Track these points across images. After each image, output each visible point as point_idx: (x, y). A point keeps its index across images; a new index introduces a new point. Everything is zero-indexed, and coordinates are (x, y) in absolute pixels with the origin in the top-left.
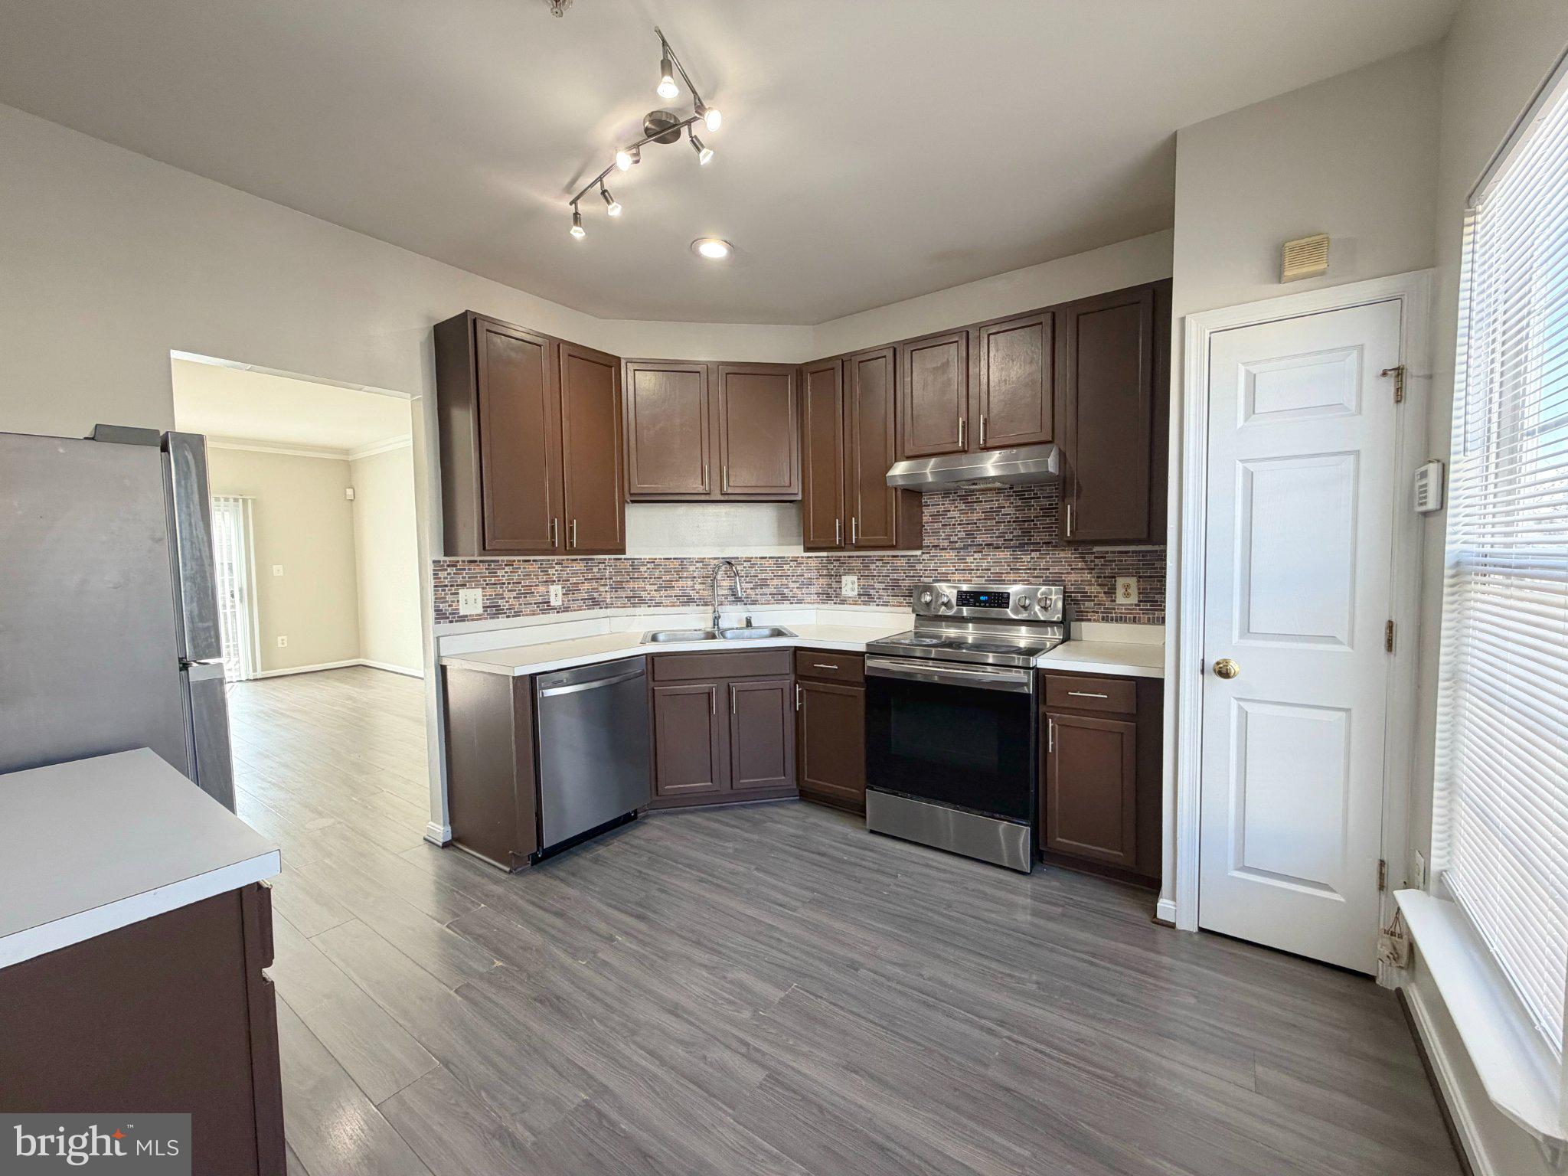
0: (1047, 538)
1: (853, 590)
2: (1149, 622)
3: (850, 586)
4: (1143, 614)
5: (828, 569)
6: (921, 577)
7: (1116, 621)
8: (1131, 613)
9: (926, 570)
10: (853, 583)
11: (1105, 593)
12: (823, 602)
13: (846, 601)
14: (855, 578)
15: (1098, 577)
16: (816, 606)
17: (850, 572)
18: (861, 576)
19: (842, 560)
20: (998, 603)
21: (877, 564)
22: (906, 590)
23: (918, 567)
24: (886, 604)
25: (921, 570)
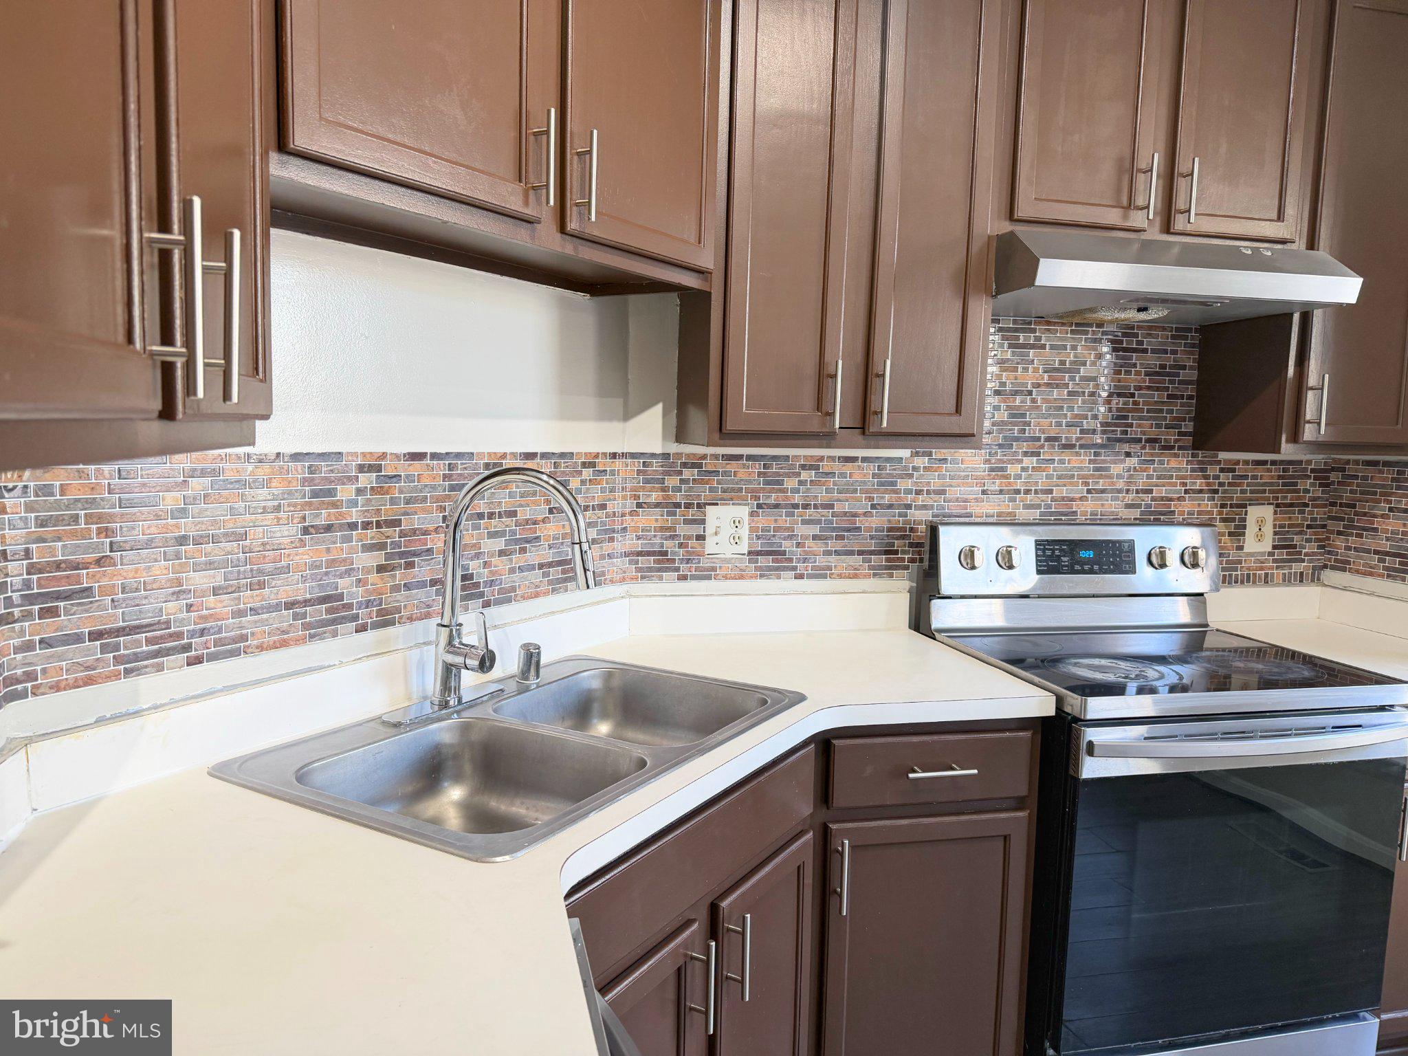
0: (1153, 433)
1: (736, 540)
2: (1287, 581)
3: (727, 530)
4: (1278, 568)
5: (664, 490)
6: (909, 507)
7: (1242, 582)
8: (1261, 569)
9: (918, 492)
10: (737, 523)
11: (1230, 534)
12: (645, 574)
13: (713, 570)
14: (743, 512)
15: (1223, 506)
16: (624, 588)
17: (731, 495)
18: (759, 506)
19: (708, 464)
20: (1112, 563)
21: (805, 475)
22: (872, 537)
23: (903, 484)
24: (821, 573)
25: (908, 492)
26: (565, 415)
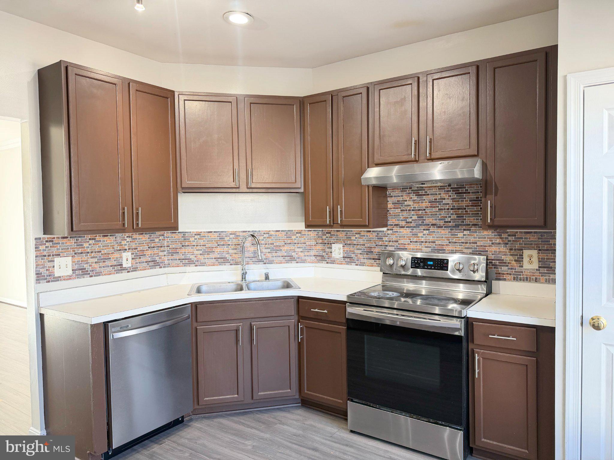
0: (475, 222)
1: (340, 254)
2: (546, 282)
3: (337, 251)
4: (542, 276)
5: (322, 239)
6: (387, 246)
9: (390, 241)
10: (339, 249)
11: (515, 261)
12: (319, 261)
13: (335, 261)
14: (341, 246)
15: (511, 249)
16: (314, 264)
17: (338, 241)
18: (345, 244)
19: (333, 233)
20: (439, 267)
21: (357, 236)
22: (376, 255)
23: (385, 239)
24: (362, 264)
25: (386, 241)
26: (290, 221)
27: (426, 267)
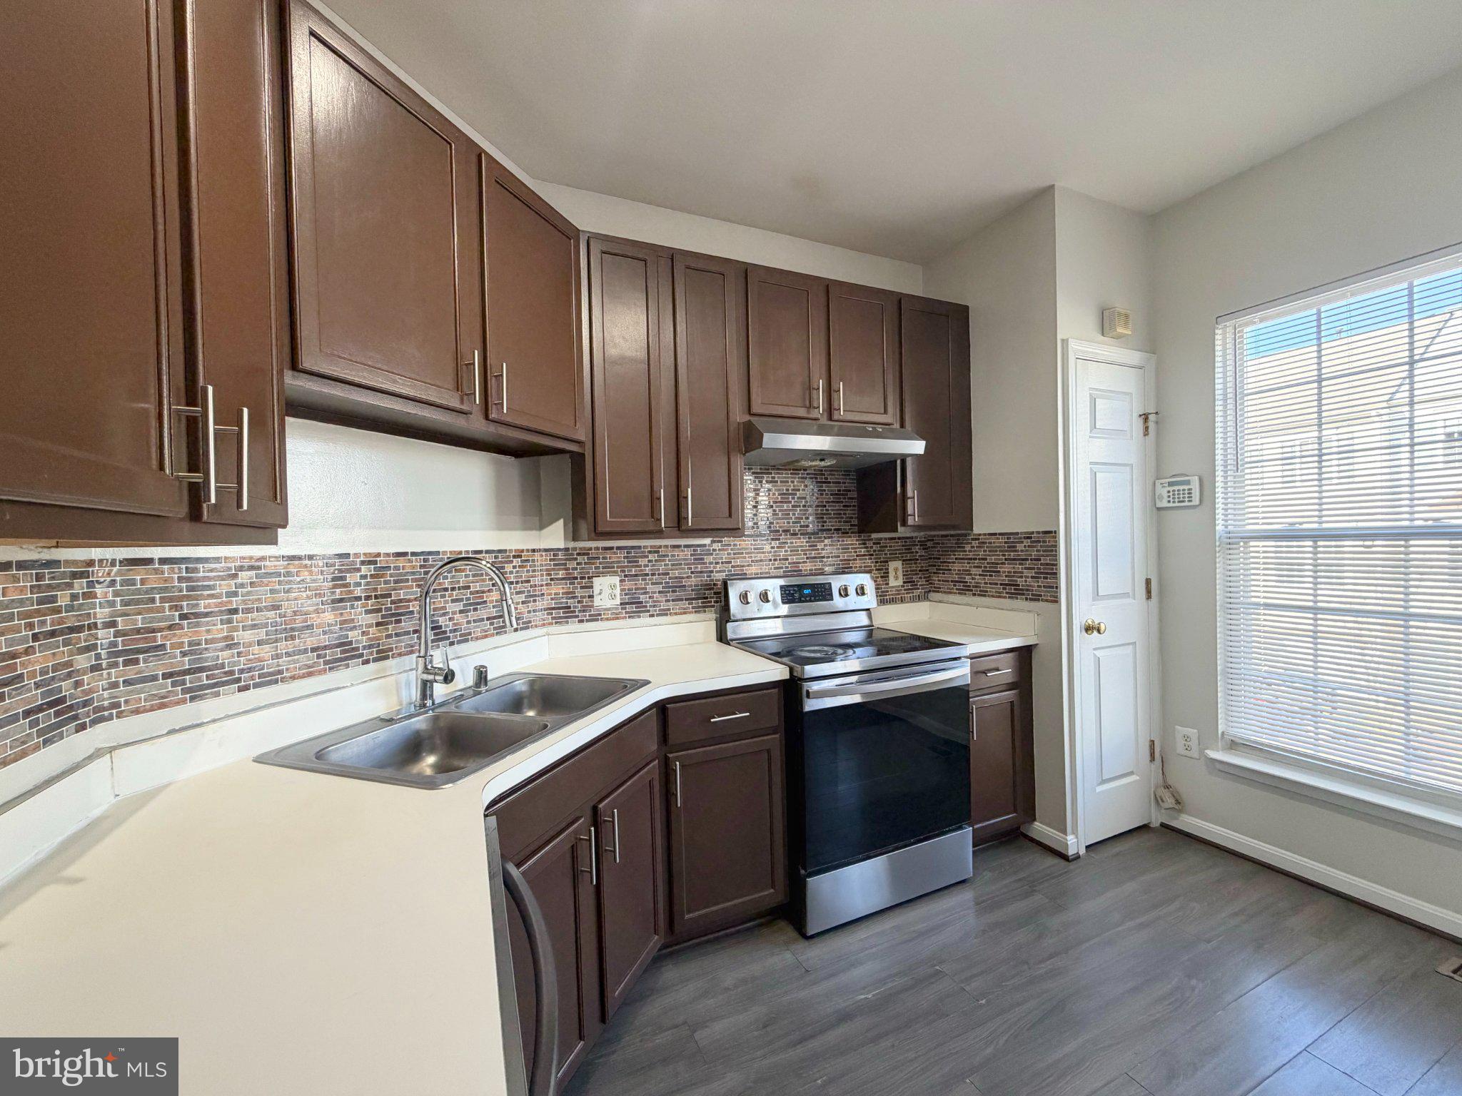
0: (837, 525)
1: (613, 597)
2: (913, 600)
3: (607, 591)
4: (907, 593)
5: (567, 569)
6: (712, 572)
7: (890, 603)
8: (899, 594)
9: (717, 563)
10: (613, 587)
11: (882, 577)
12: (558, 621)
13: (600, 615)
14: (616, 580)
15: (876, 562)
16: (545, 630)
17: (608, 570)
18: (626, 576)
19: (593, 553)
20: (822, 595)
21: (651, 557)
22: (692, 590)
23: (708, 559)
24: (664, 613)
25: (711, 563)
26: (501, 526)
27: (803, 599)
